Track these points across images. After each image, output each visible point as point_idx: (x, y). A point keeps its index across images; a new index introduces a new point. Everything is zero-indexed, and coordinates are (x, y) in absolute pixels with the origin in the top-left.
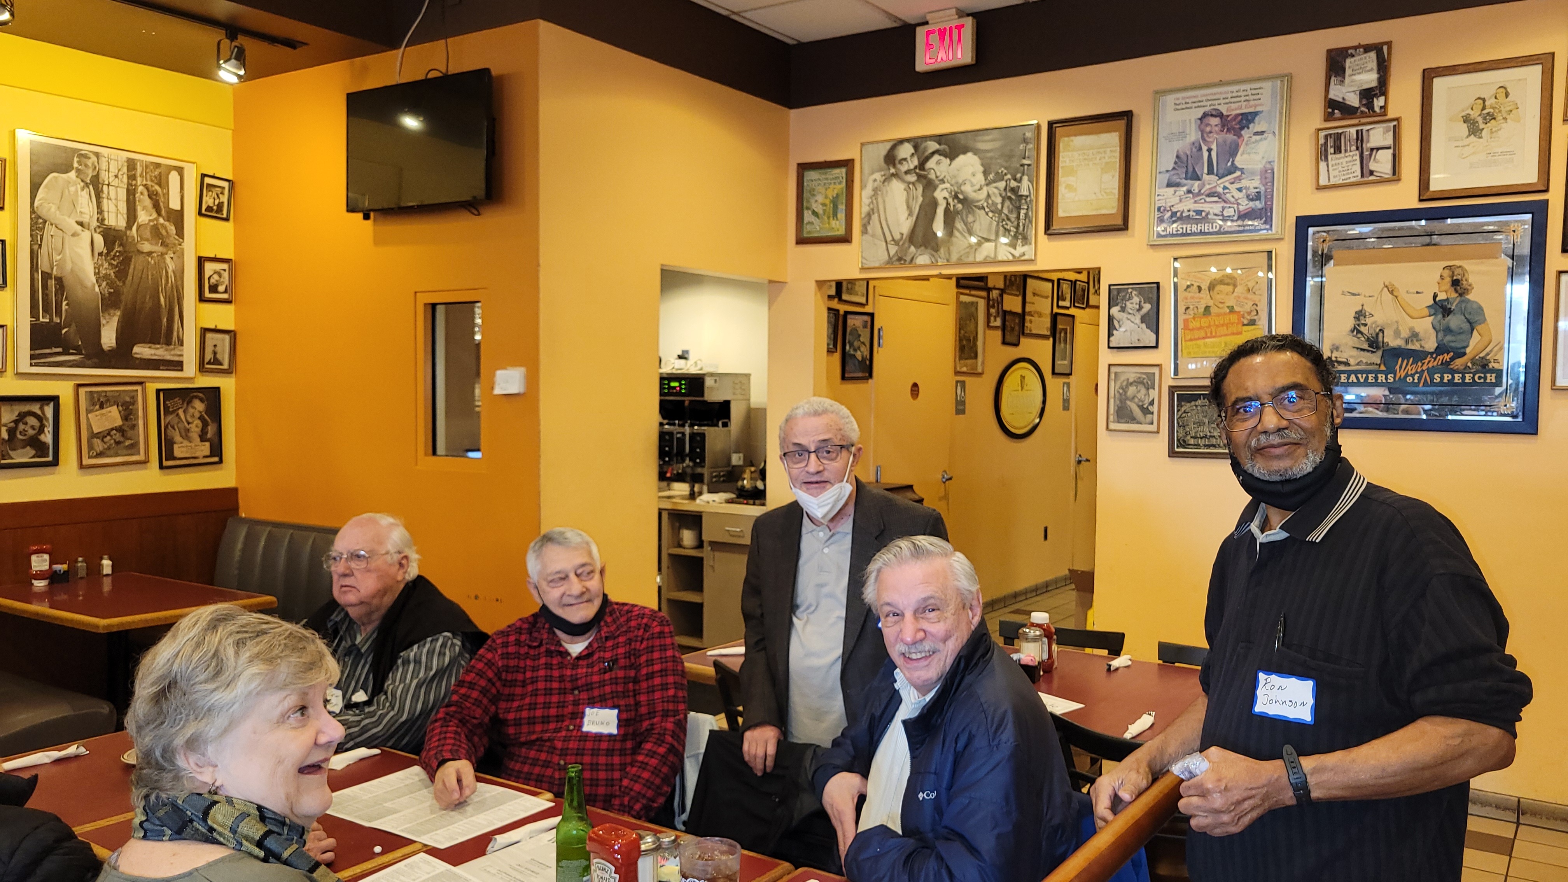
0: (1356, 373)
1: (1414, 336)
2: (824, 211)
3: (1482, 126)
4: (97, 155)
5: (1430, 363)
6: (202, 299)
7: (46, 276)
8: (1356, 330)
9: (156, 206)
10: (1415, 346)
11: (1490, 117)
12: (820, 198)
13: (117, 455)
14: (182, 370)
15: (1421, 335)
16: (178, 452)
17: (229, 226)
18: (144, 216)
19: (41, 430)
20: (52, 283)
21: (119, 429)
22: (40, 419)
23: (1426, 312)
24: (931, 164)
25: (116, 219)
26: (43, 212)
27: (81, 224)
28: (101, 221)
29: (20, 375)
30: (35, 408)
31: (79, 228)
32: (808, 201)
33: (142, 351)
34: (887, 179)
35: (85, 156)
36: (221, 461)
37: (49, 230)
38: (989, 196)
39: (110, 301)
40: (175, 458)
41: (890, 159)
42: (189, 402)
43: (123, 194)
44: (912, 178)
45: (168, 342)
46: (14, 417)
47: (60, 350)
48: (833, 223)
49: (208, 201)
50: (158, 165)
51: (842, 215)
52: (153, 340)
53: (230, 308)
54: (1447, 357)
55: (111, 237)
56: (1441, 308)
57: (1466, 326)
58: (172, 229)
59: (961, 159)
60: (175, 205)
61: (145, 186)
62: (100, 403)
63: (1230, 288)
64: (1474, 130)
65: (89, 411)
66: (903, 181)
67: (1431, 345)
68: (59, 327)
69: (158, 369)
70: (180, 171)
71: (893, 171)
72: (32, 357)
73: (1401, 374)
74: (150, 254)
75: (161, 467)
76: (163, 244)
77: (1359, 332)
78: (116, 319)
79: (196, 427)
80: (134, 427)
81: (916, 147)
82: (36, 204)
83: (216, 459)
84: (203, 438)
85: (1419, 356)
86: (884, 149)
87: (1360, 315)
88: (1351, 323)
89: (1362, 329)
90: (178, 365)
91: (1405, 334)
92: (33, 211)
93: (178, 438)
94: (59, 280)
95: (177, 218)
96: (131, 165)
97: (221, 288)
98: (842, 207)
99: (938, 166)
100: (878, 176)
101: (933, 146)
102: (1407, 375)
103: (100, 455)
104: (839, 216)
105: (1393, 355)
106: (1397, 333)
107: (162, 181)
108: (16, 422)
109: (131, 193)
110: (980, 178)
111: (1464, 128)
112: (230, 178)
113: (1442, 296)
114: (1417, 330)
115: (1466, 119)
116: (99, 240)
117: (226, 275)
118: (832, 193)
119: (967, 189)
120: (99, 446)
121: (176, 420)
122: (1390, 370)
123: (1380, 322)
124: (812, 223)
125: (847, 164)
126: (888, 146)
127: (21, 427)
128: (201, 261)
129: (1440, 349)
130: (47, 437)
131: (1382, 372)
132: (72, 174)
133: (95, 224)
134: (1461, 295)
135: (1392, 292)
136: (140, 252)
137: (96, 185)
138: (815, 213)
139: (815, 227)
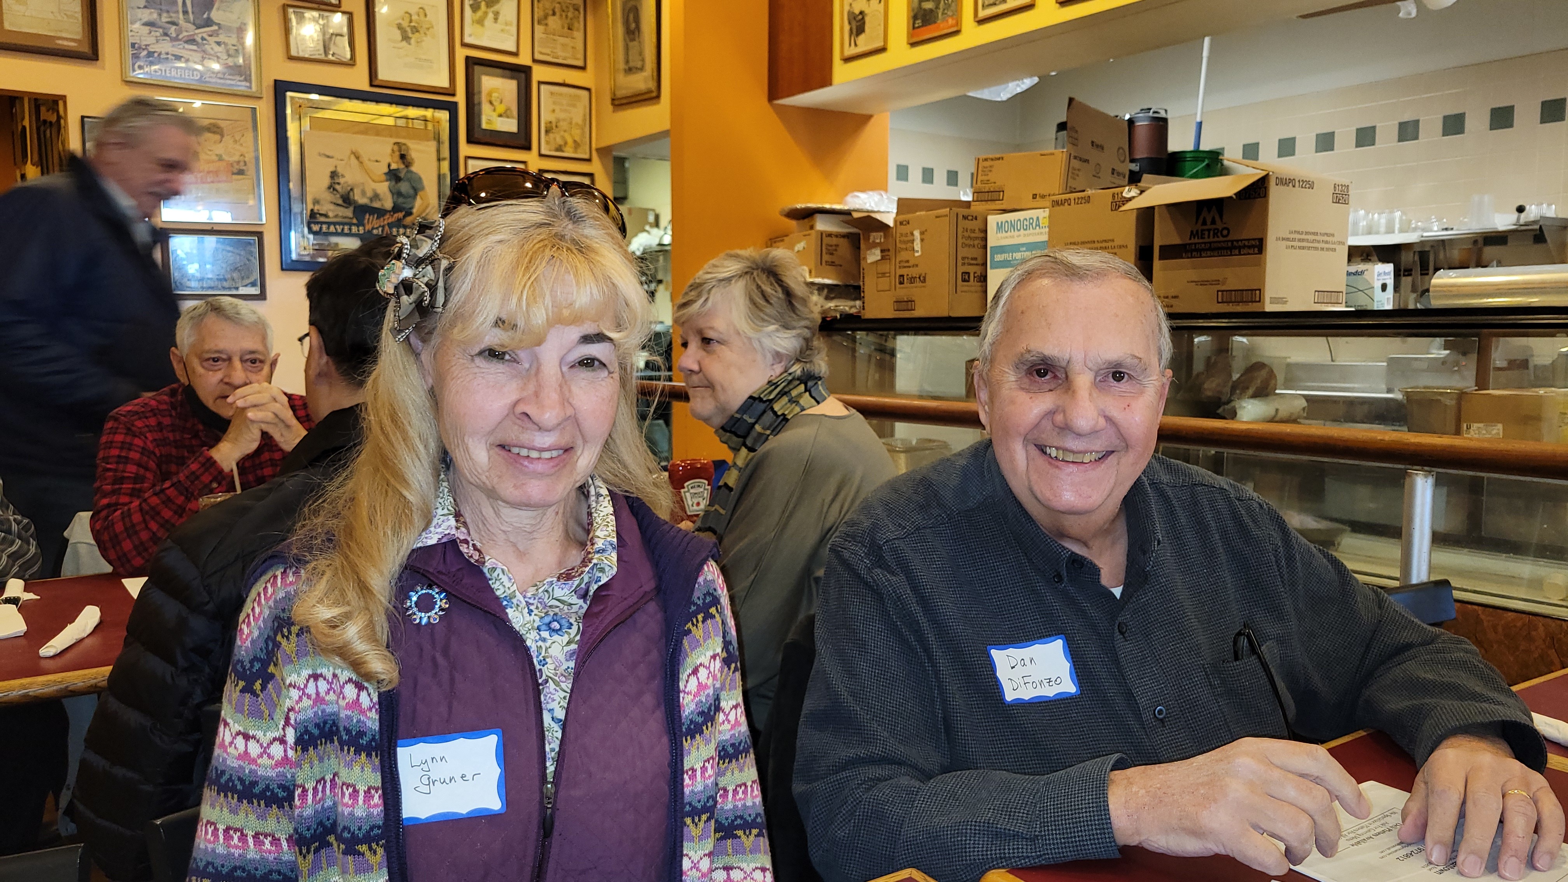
0: (335, 224)
1: (376, 196)
3: (410, 35)
5: (388, 219)
8: (332, 188)
10: (376, 205)
11: (415, 30)
15: (381, 196)
23: (384, 177)
54: (400, 215)
56: (393, 175)
57: (412, 192)
63: (218, 137)
64: (406, 38)
67: (388, 204)
73: (368, 227)
77: (334, 189)
85: (380, 213)
87: (334, 175)
88: (327, 181)
89: (337, 187)
91: (369, 194)
102: (373, 229)
105: (362, 211)
106: (363, 193)
111: (398, 35)
113: (394, 166)
114: (379, 191)
115: (399, 27)
122: (360, 223)
123: (350, 182)
129: (396, 209)
131: (354, 224)
134: (407, 166)
135: (357, 158)
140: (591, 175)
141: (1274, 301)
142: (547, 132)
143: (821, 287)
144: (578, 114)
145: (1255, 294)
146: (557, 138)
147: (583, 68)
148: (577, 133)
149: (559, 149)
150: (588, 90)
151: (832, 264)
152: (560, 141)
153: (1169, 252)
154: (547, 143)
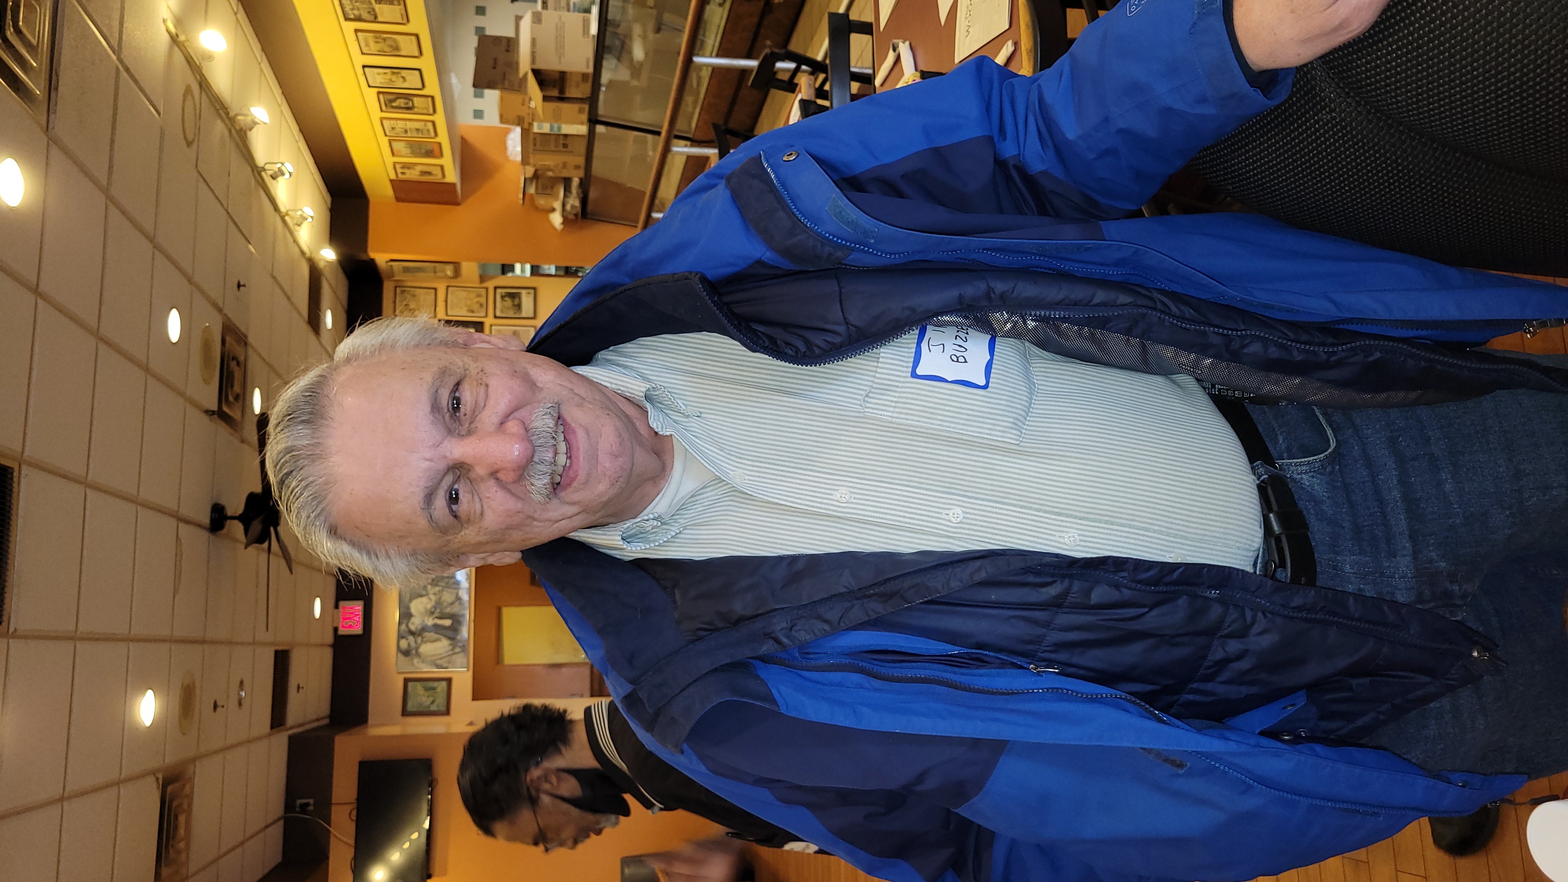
2: (432, 697)
12: (424, 699)
24: (413, 628)
32: (425, 708)
34: (418, 655)
38: (435, 594)
41: (406, 653)
44: (419, 639)
48: (439, 690)
51: (435, 684)
59: (413, 610)
66: (420, 645)
71: (414, 652)
81: (403, 637)
86: (401, 657)
98: (431, 684)
99: (415, 623)
100: (416, 661)
101: (403, 627)
104: (435, 687)
110: (424, 599)
118: (422, 693)
119: (429, 606)
125: (406, 681)
126: (400, 655)
138: (433, 702)
139: (439, 703)
140: (496, 288)
141: (588, 67)
142: (472, 312)
143: (565, 196)
144: (462, 294)
145: (585, 76)
146: (476, 307)
147: (435, 289)
148: (472, 295)
149: (481, 305)
150: (448, 287)
151: (552, 188)
152: (478, 305)
153: (562, 91)
154: (479, 312)
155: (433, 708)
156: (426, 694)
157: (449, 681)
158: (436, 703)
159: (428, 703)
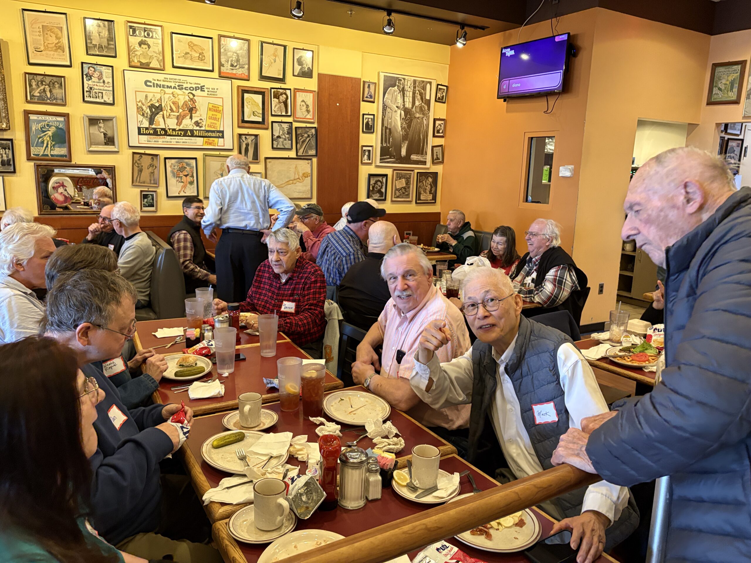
2: (725, 88)
4: (404, 79)
6: (434, 136)
7: (386, 128)
9: (422, 99)
12: (724, 81)
13: (402, 198)
14: (426, 165)
16: (422, 197)
17: (445, 105)
18: (417, 103)
19: (382, 188)
20: (388, 131)
21: (404, 188)
22: (382, 183)
25: (408, 105)
26: (386, 103)
27: (397, 107)
28: (404, 105)
29: (377, 167)
30: (380, 179)
31: (397, 109)
32: (716, 83)
33: (414, 157)
35: (401, 80)
36: (435, 202)
37: (388, 110)
39: (405, 137)
40: (420, 200)
42: (427, 178)
43: (411, 94)
45: (422, 154)
46: (374, 182)
47: (388, 157)
48: (730, 94)
49: (439, 95)
50: (423, 82)
51: (735, 90)
52: (417, 153)
53: (443, 139)
55: (407, 111)
58: (426, 107)
60: (428, 97)
61: (419, 90)
62: (400, 177)
65: (396, 180)
68: (389, 148)
69: (418, 164)
70: (430, 83)
72: (381, 159)
74: (418, 118)
75: (416, 203)
76: (423, 114)
78: (406, 144)
79: (428, 188)
80: (409, 187)
82: (385, 100)
83: (434, 201)
84: (430, 193)
90: (424, 163)
92: (383, 103)
93: (422, 192)
94: (390, 129)
95: (428, 103)
96: (415, 81)
97: (441, 131)
98: (736, 85)
103: (398, 197)
104: (734, 90)
107: (424, 88)
108: (375, 184)
109: (414, 93)
112: (447, 85)
116: (403, 113)
117: (443, 126)
118: (730, 78)
120: (398, 194)
121: (422, 185)
124: (717, 94)
125: (742, 63)
127: (376, 185)
128: (435, 120)
130: (383, 190)
132: (396, 87)
133: (402, 107)
136: (415, 117)
137: (403, 91)
138: (720, 89)
139: (718, 95)
155: (715, 90)
156: (728, 83)
157: (737, 102)
158: (718, 92)
159: (720, 86)
